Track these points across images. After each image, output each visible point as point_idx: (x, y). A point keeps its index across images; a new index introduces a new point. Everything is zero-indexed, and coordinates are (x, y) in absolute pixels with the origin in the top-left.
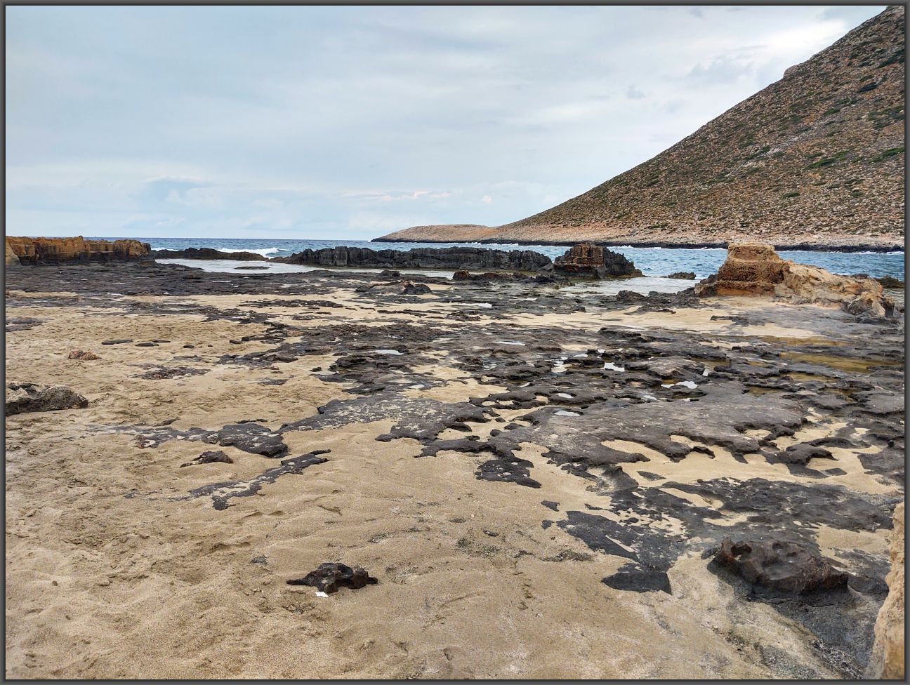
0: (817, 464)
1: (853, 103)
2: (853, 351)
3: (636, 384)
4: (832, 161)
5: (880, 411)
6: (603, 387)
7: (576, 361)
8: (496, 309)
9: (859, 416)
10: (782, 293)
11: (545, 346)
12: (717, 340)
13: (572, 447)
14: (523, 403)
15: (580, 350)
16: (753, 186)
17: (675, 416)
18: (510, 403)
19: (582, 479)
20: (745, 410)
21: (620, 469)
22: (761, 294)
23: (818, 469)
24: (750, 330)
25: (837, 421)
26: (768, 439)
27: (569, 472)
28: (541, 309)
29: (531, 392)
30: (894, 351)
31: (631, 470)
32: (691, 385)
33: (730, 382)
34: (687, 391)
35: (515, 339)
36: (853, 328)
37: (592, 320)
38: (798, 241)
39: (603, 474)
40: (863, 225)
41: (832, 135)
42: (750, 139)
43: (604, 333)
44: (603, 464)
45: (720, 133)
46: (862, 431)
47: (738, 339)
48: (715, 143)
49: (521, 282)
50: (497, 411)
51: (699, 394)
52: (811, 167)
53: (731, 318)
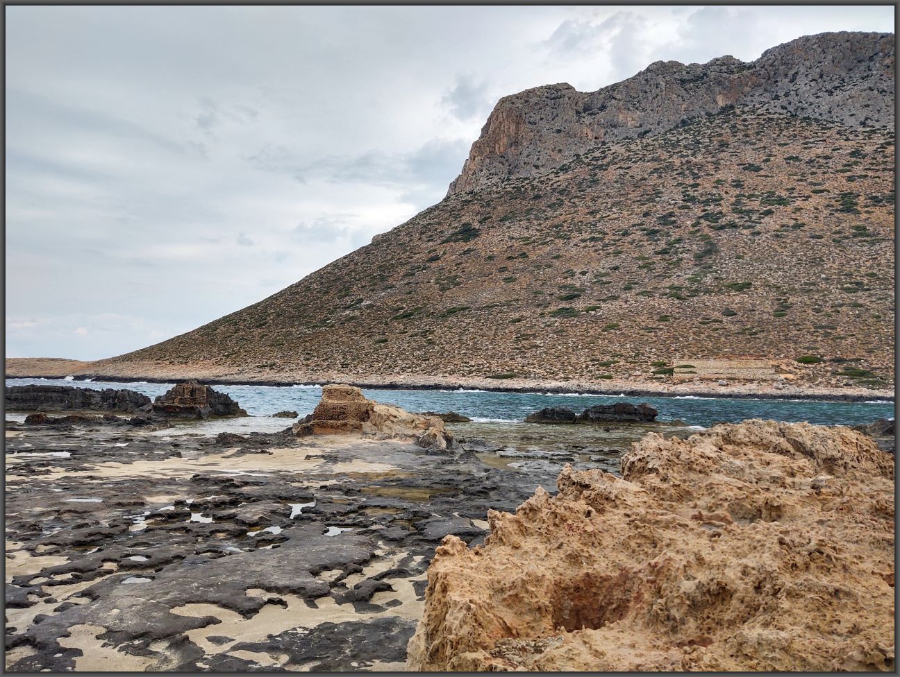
0: (380, 599)
1: (425, 269)
2: (420, 482)
3: (221, 536)
4: (412, 314)
5: (433, 538)
6: (184, 542)
7: (159, 515)
8: (75, 459)
9: (418, 545)
10: (368, 430)
11: (125, 501)
12: (308, 480)
13: (134, 622)
14: (84, 575)
15: (166, 501)
16: (351, 332)
17: (254, 568)
18: (69, 576)
19: (142, 658)
20: (322, 551)
21: (187, 638)
22: (351, 432)
23: (379, 603)
24: (339, 468)
25: (401, 552)
26: (339, 579)
27: (127, 653)
28: (131, 456)
29: (97, 560)
30: (450, 480)
31: (199, 637)
32: (276, 530)
33: (313, 523)
34: (270, 537)
35: (90, 495)
36: (422, 460)
37: (185, 466)
38: (388, 381)
39: (167, 648)
40: (436, 367)
41: (410, 293)
42: (346, 292)
43: (196, 480)
44: (169, 635)
45: (321, 283)
46: (419, 559)
47: (327, 478)
48: (318, 292)
49: (111, 425)
50: (49, 590)
51: (283, 539)
52: (396, 318)
53: (323, 457)
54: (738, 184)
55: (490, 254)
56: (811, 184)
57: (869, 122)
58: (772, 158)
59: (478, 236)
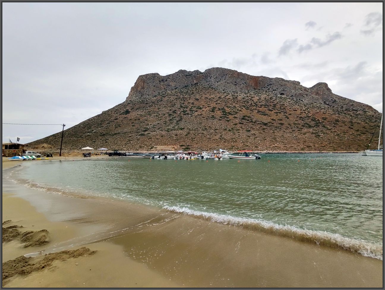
54: (193, 104)
55: (131, 118)
56: (208, 104)
57: (225, 90)
58: (202, 97)
59: (129, 113)
